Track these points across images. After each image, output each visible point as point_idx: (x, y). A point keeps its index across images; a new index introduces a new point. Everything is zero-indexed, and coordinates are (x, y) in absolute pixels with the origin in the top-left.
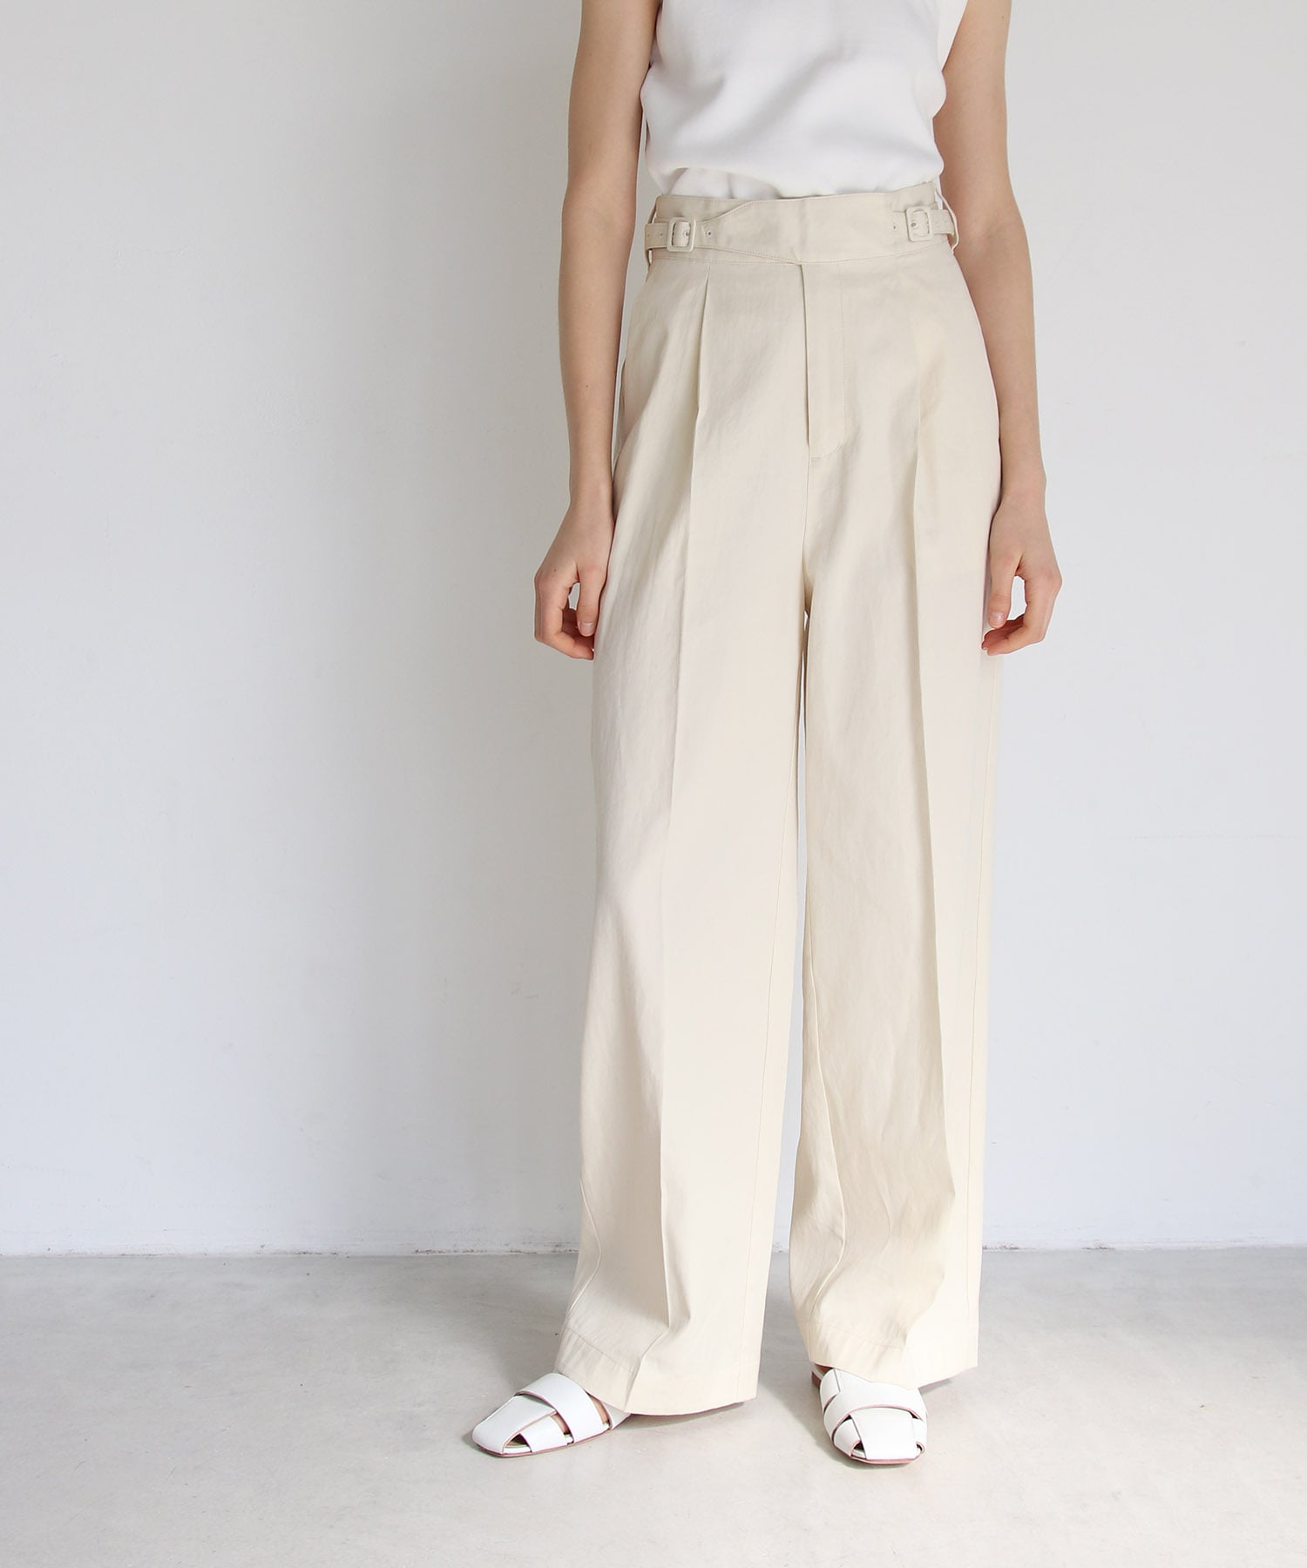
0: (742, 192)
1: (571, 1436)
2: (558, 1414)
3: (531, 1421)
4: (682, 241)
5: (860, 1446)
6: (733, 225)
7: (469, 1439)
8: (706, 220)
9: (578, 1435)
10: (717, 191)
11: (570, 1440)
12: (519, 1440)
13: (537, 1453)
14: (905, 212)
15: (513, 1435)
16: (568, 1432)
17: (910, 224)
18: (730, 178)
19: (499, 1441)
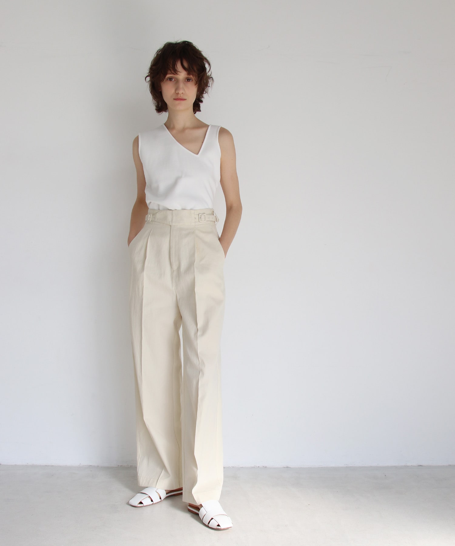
0: (161, 208)
1: (153, 502)
2: (150, 497)
3: (144, 498)
4: (149, 219)
5: (219, 525)
6: (158, 216)
7: (128, 504)
8: (153, 215)
9: (155, 502)
10: (156, 208)
11: (152, 503)
12: (141, 503)
13: (145, 506)
14: (199, 215)
15: (139, 502)
16: (152, 501)
17: (200, 217)
18: (159, 205)
19: (136, 503)
